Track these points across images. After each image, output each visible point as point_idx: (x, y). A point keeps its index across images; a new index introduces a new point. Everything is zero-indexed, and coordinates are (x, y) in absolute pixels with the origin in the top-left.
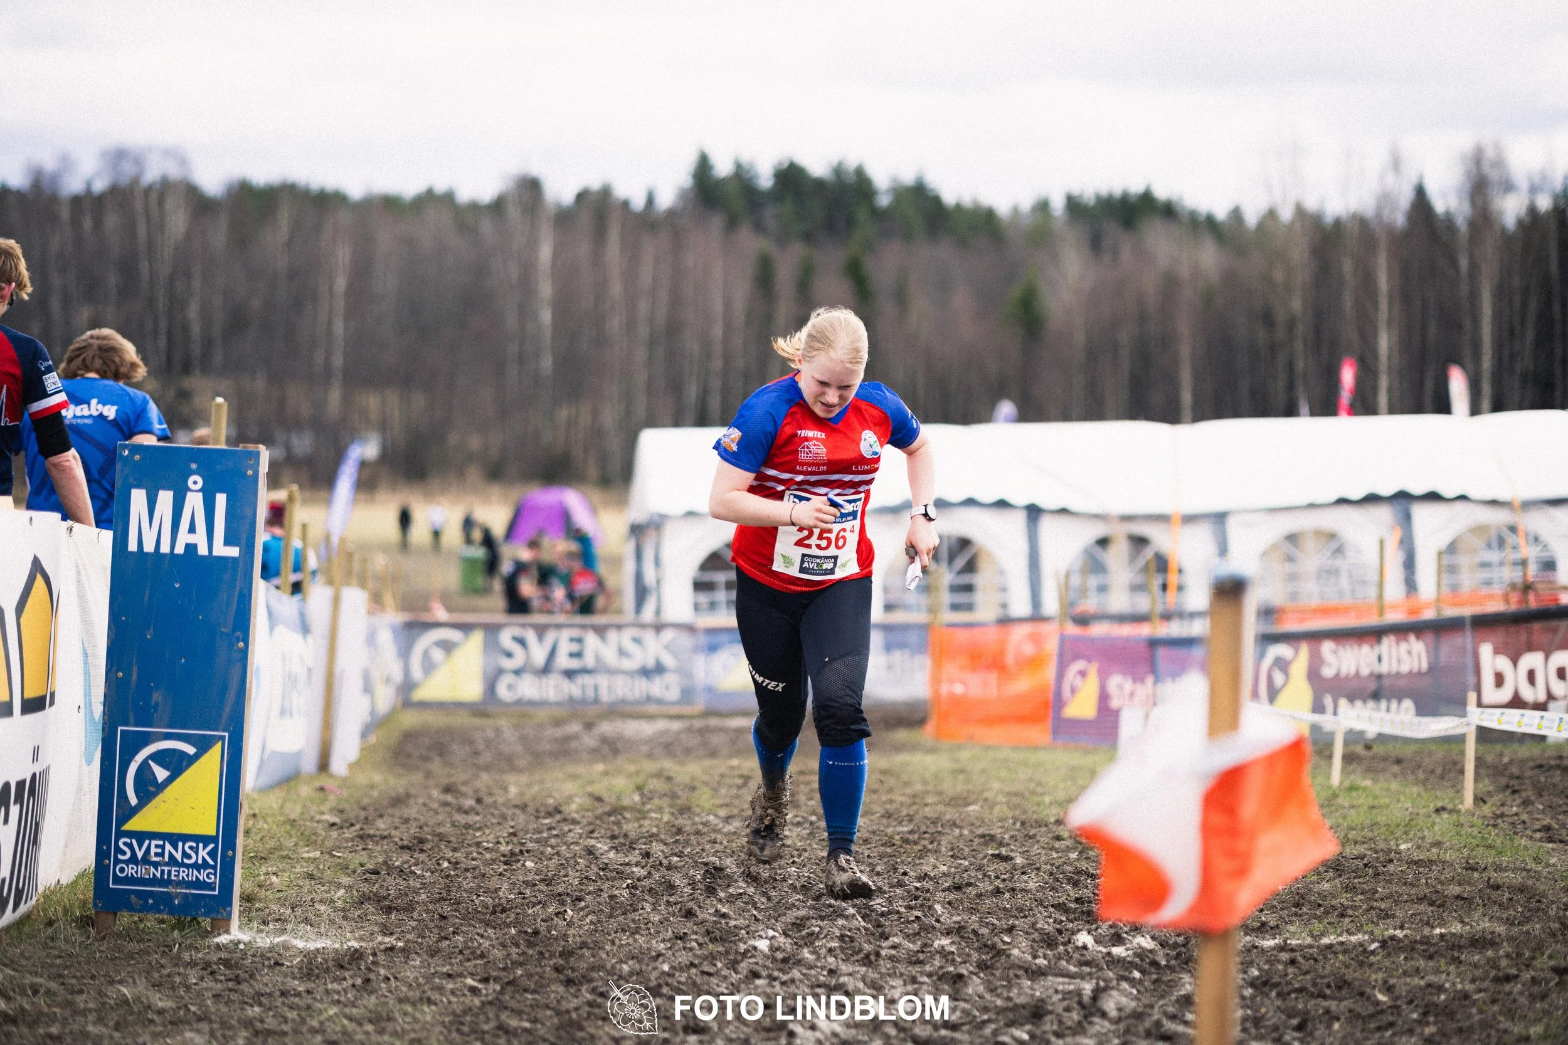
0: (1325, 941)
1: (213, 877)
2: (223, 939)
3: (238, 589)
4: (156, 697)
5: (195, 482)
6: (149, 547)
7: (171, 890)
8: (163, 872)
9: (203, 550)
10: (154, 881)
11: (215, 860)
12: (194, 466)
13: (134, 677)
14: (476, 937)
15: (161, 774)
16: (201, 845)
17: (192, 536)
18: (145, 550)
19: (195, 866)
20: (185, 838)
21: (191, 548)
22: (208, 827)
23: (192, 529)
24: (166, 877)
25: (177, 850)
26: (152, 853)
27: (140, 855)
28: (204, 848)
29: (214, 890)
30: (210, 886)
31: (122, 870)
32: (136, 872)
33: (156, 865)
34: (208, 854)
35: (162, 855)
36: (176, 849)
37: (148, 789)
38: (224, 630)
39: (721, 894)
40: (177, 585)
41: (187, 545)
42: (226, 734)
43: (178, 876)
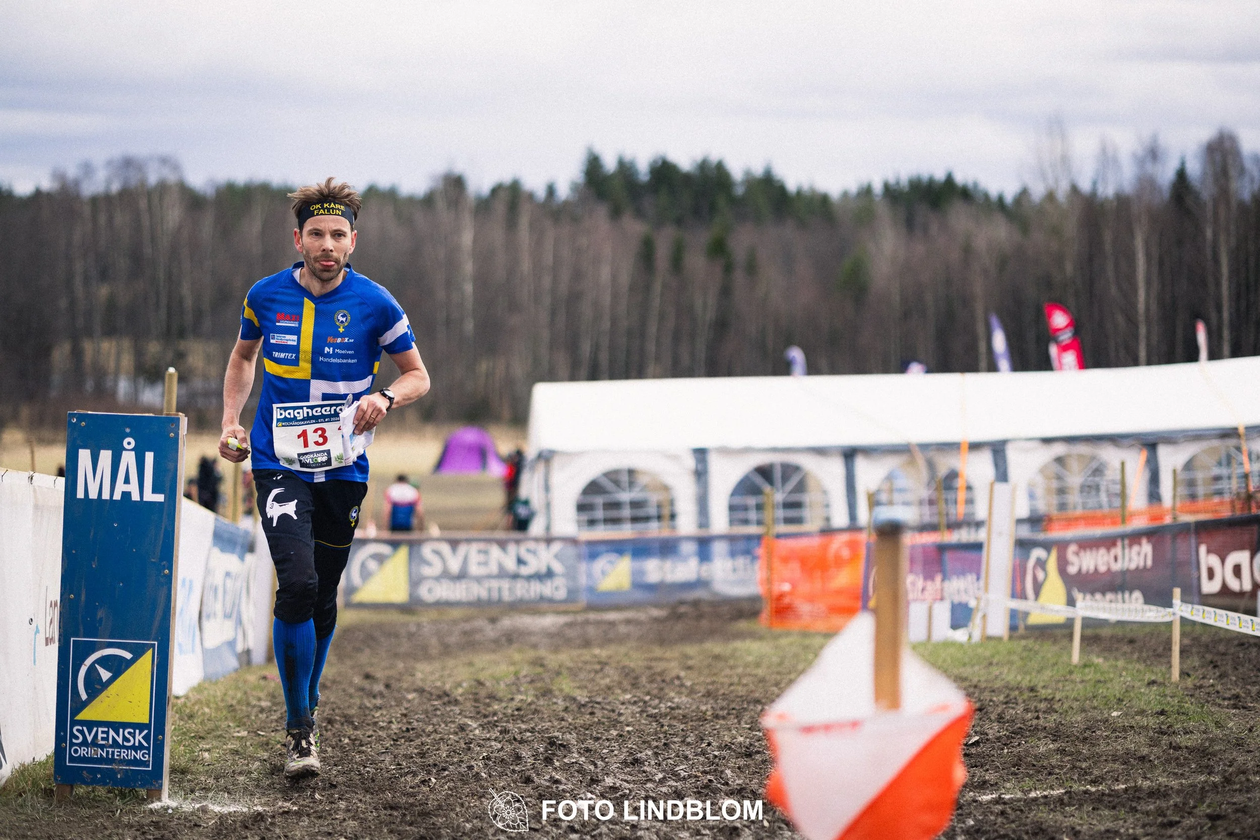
0: (1032, 795)
1: (147, 756)
2: (156, 805)
3: (163, 527)
4: (100, 614)
5: (129, 442)
6: (93, 495)
7: (115, 767)
8: (108, 752)
9: (136, 497)
10: (101, 760)
11: (148, 742)
12: (128, 430)
13: (83, 598)
14: (356, 801)
15: (105, 675)
16: (137, 731)
17: (126, 485)
18: (91, 497)
19: (134, 748)
20: (125, 725)
21: (126, 495)
22: (143, 717)
23: (127, 481)
24: (110, 756)
25: (118, 735)
26: (99, 738)
27: (90, 739)
28: (140, 734)
29: (148, 766)
30: (145, 764)
31: (76, 751)
32: (87, 753)
33: (102, 747)
34: (143, 738)
35: (107, 739)
37: (96, 687)
38: (153, 560)
39: (557, 764)
40: (115, 525)
41: (123, 493)
42: (156, 643)
43: (119, 756)
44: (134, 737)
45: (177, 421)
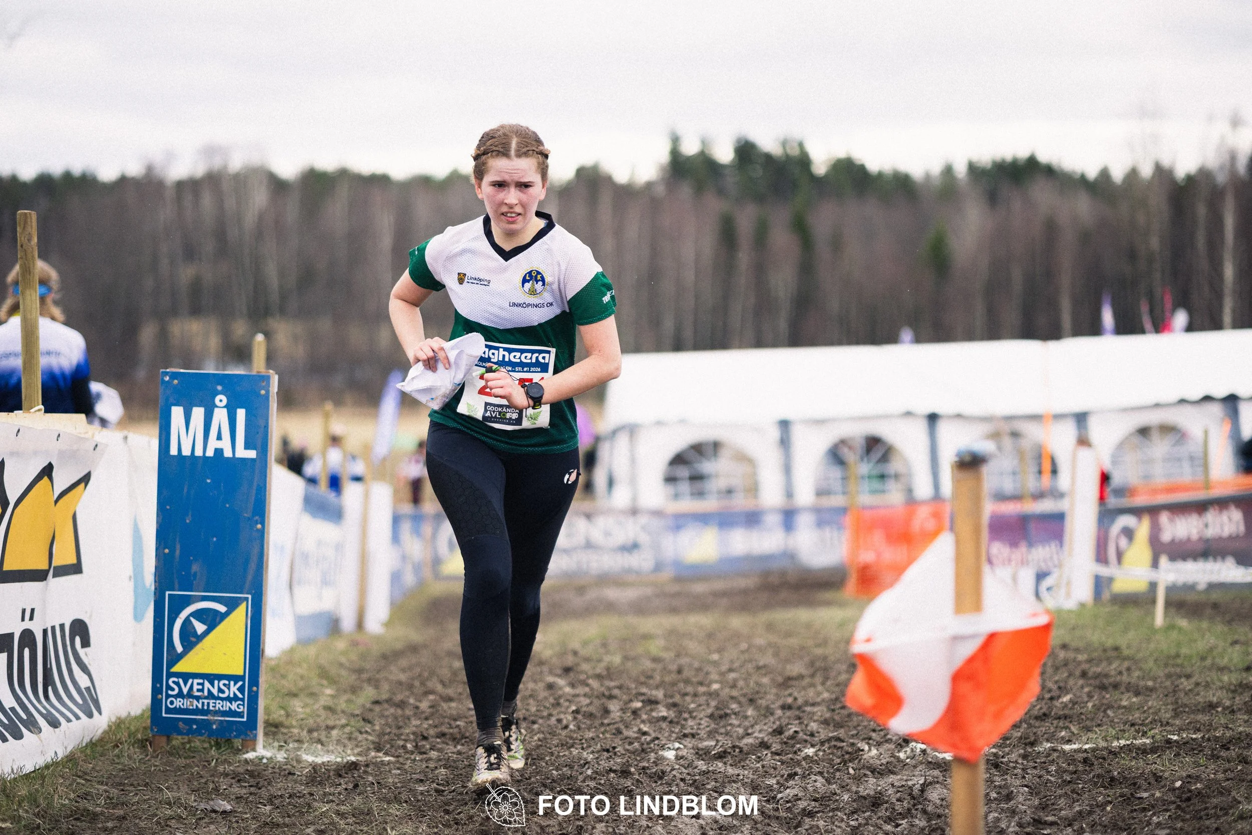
0: (1114, 744)
1: (241, 707)
2: (250, 755)
3: (255, 484)
4: (195, 568)
5: (221, 400)
6: (186, 452)
7: (210, 717)
8: (203, 703)
9: (228, 454)
10: (197, 711)
11: (242, 693)
12: (219, 388)
13: (178, 552)
15: (200, 628)
16: (232, 683)
17: (219, 442)
18: (184, 454)
19: (229, 699)
20: (220, 677)
21: (219, 452)
22: (237, 666)
23: (219, 438)
24: (206, 708)
25: (213, 686)
26: (195, 690)
27: (185, 690)
28: (235, 684)
29: (243, 717)
30: (240, 715)
31: (172, 703)
32: (183, 704)
33: (198, 698)
34: (238, 689)
35: (202, 690)
37: (190, 639)
38: (245, 515)
40: (209, 481)
41: (216, 450)
42: (250, 596)
43: (214, 707)
44: (229, 689)
45: (267, 378)
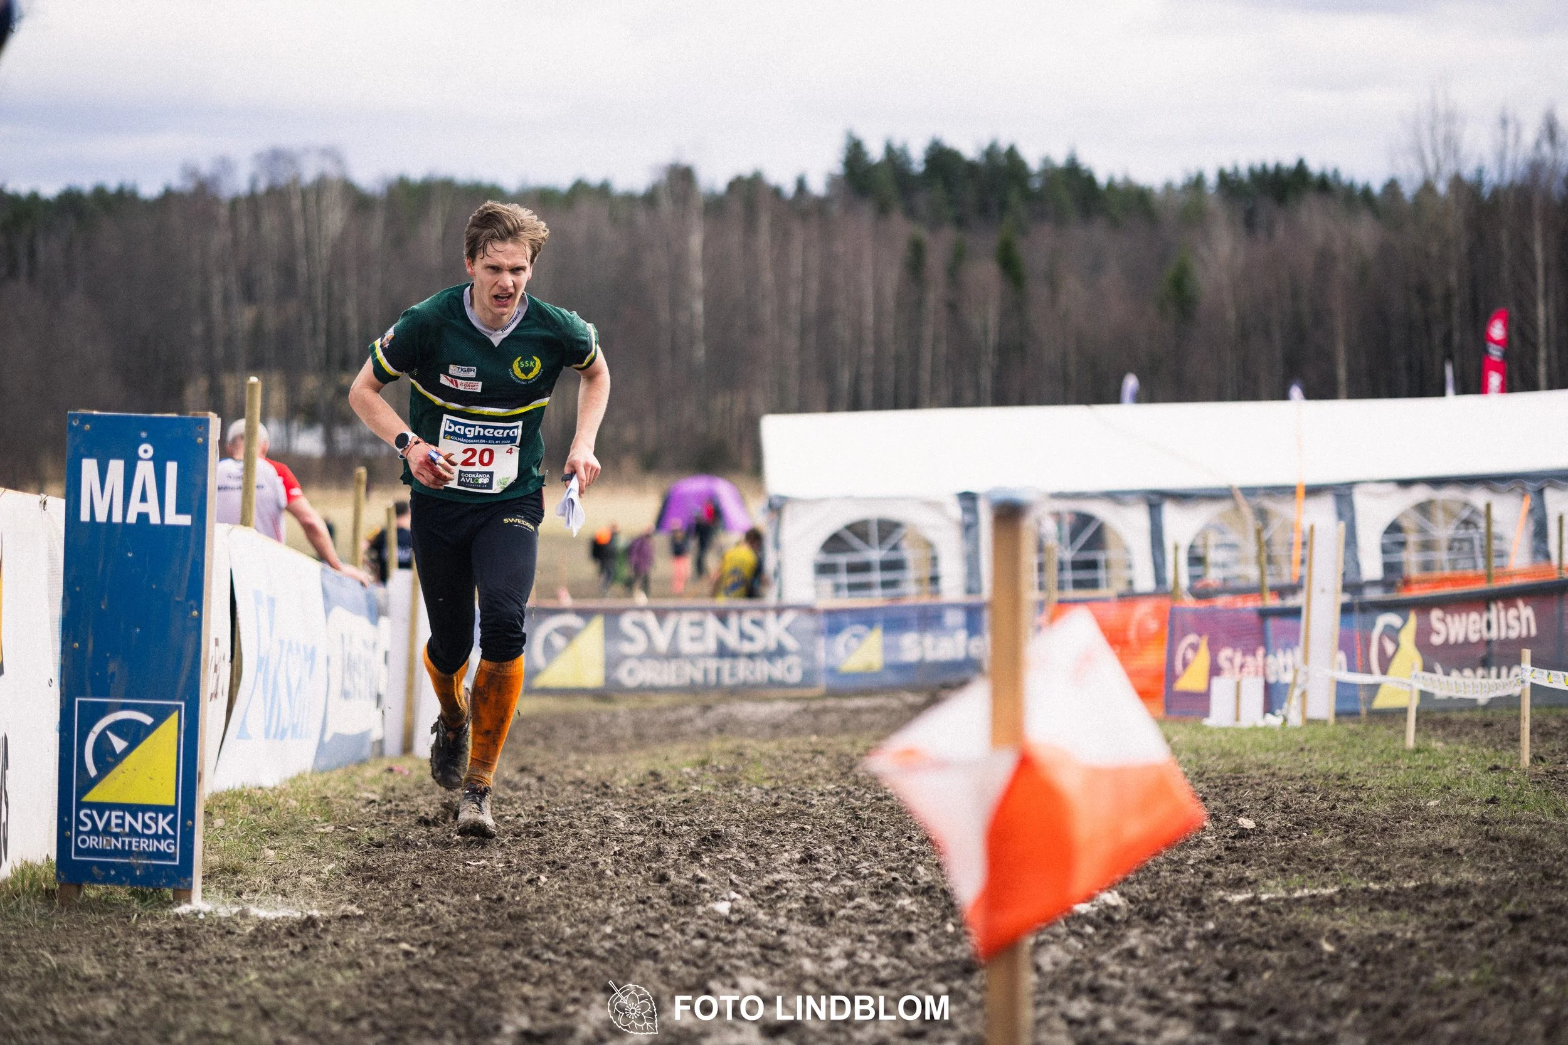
0: (1298, 894)
1: (173, 847)
2: (183, 909)
3: (190, 556)
4: (112, 667)
5: (146, 450)
6: (101, 517)
7: (133, 861)
8: (123, 843)
9: (155, 519)
10: (115, 852)
11: (174, 829)
12: (144, 435)
13: (90, 647)
14: (437, 903)
15: (119, 744)
16: (161, 816)
17: (143, 504)
18: (98, 520)
19: (156, 836)
20: (145, 808)
21: (143, 517)
22: (167, 796)
23: (144, 498)
24: (127, 848)
25: (137, 821)
26: (113, 824)
27: (101, 826)
28: (164, 818)
29: (174, 859)
30: (171, 857)
31: (84, 841)
32: (98, 844)
33: (116, 836)
34: (169, 824)
35: (122, 826)
36: (136, 819)
37: (107, 759)
38: (177, 599)
39: (706, 860)
40: (130, 555)
41: (139, 514)
43: (138, 847)
44: (157, 824)
45: (206, 422)
